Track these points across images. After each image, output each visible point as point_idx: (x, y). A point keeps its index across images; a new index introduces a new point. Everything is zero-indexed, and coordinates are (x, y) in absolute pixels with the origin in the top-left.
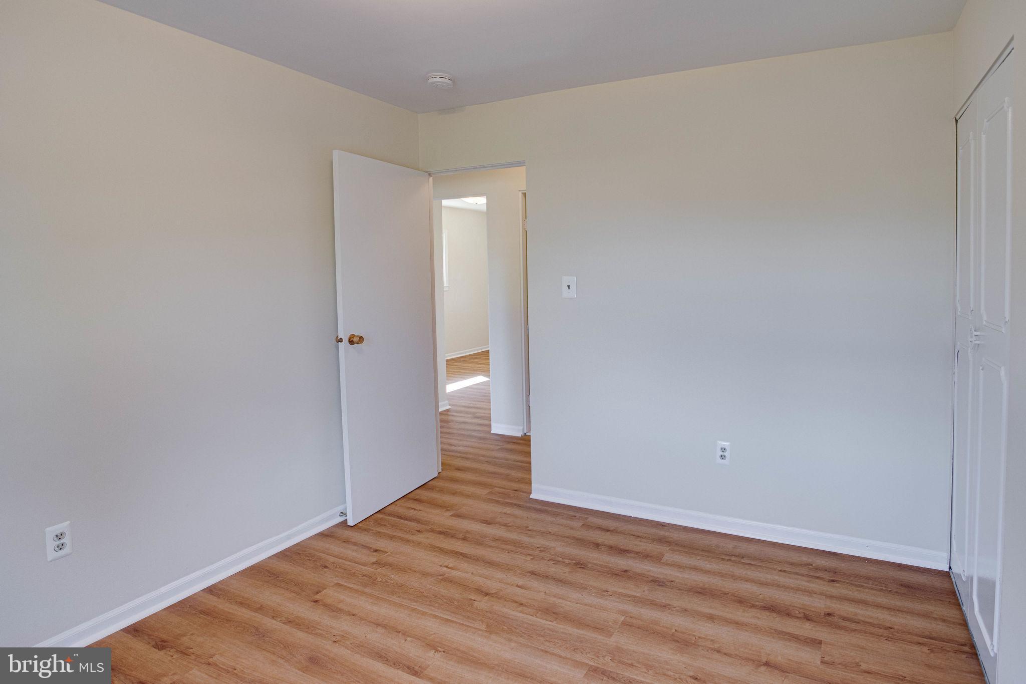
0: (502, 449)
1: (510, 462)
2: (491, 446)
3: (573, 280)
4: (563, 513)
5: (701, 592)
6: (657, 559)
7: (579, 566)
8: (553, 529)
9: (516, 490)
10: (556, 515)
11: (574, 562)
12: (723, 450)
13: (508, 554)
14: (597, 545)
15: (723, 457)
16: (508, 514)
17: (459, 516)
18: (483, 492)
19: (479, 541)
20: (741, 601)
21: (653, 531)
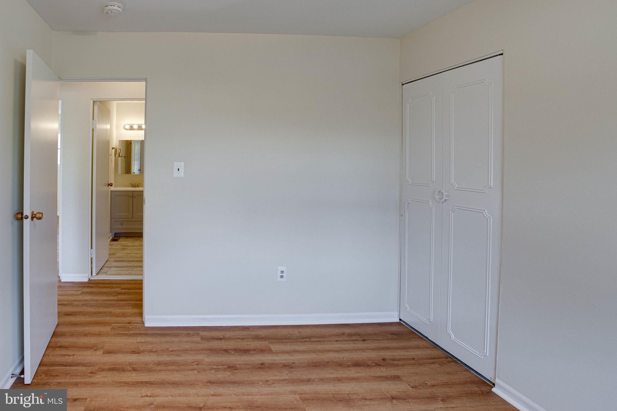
0: (84, 293)
1: (100, 302)
2: (72, 292)
3: (181, 165)
4: (181, 333)
5: (316, 365)
6: (269, 351)
7: (232, 369)
8: (187, 346)
9: (129, 323)
10: (177, 335)
11: (227, 366)
12: (282, 272)
13: (177, 373)
14: (226, 351)
15: (282, 276)
16: (143, 342)
17: (110, 352)
18: (107, 329)
19: (147, 369)
20: (340, 365)
21: (246, 333)
